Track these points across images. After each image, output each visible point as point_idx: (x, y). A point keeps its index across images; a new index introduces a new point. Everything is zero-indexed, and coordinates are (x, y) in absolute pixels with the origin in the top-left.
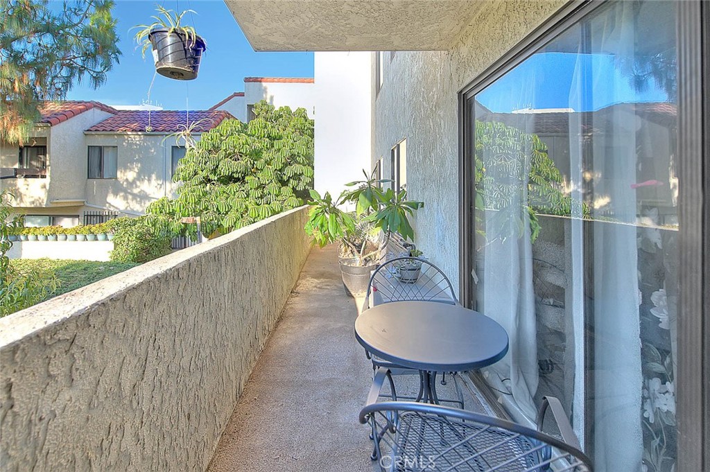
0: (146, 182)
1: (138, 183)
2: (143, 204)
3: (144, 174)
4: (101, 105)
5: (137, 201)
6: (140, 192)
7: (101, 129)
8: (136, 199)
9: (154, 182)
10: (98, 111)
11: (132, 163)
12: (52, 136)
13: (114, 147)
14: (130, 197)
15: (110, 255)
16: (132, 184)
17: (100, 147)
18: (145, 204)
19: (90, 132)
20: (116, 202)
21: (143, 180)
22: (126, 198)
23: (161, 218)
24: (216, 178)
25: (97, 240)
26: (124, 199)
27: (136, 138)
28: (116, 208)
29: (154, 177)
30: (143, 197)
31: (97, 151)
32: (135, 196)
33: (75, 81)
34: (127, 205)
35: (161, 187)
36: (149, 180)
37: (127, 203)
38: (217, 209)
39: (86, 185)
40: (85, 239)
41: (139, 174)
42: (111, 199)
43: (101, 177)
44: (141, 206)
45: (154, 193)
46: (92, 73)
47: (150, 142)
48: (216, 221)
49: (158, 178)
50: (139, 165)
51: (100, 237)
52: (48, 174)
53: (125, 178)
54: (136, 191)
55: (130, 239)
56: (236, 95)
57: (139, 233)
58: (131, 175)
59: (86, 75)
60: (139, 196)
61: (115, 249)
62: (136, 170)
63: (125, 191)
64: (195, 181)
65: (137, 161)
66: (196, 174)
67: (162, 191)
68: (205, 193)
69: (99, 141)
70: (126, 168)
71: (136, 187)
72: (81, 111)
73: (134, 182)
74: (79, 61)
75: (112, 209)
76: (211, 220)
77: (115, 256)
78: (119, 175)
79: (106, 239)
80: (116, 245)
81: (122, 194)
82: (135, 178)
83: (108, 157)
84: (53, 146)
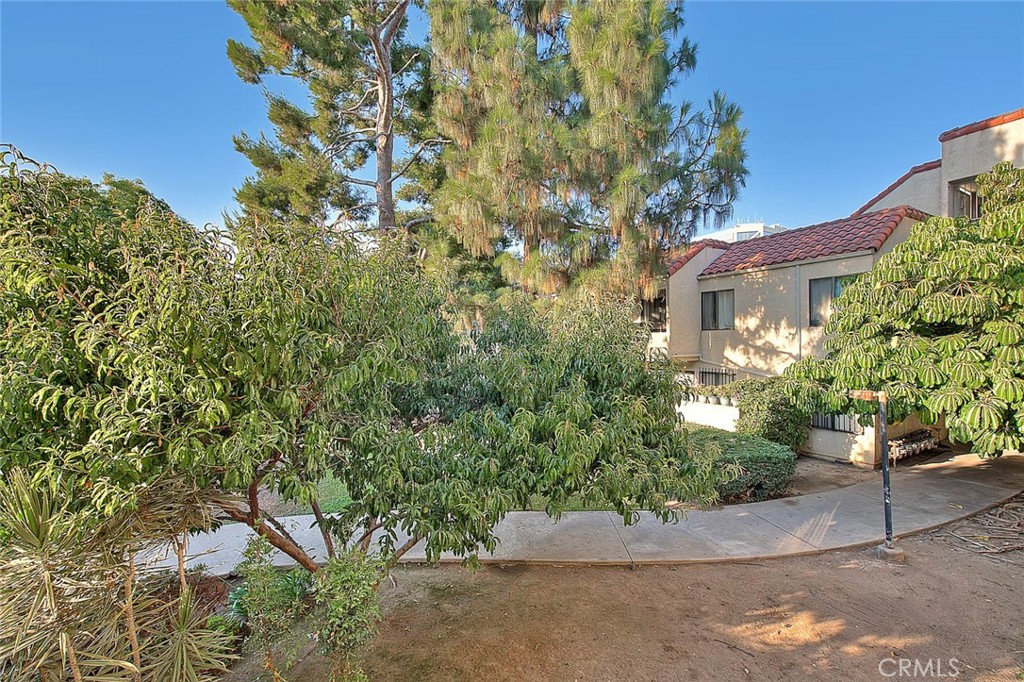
0: (772, 330)
1: (762, 333)
2: (768, 360)
3: (770, 321)
4: (713, 241)
5: (761, 356)
6: (764, 344)
7: (714, 271)
8: (760, 354)
9: (784, 331)
10: (709, 250)
11: (753, 309)
12: (670, 287)
13: (729, 290)
14: (752, 351)
15: (735, 424)
16: (754, 334)
17: (714, 294)
18: (771, 359)
19: (703, 277)
20: (736, 357)
21: (768, 329)
22: (746, 352)
23: (806, 384)
24: (908, 326)
25: (719, 403)
26: (744, 353)
27: (758, 275)
28: (735, 364)
29: (783, 323)
30: (770, 351)
31: (711, 297)
32: (758, 350)
33: (700, 224)
34: (748, 361)
35: (793, 338)
36: (777, 329)
37: (749, 358)
38: (917, 379)
39: (701, 337)
40: (707, 401)
41: (763, 320)
42: (728, 353)
43: (717, 328)
44: (766, 363)
45: (784, 346)
46: (717, 208)
47: (777, 276)
48: (913, 400)
49: (790, 325)
50: (763, 309)
51: (724, 401)
52: (668, 327)
53: (745, 327)
54: (759, 343)
55: (760, 408)
56: (916, 171)
57: (771, 402)
58: (752, 323)
59: (712, 213)
60: (764, 350)
61: (741, 418)
62: (759, 315)
63: (745, 343)
64: (867, 330)
65: (760, 304)
66: (866, 321)
67: (796, 343)
68: (890, 353)
69: (715, 285)
70: (746, 314)
71: (760, 337)
72: (695, 254)
73: (757, 330)
74: (703, 199)
75: (731, 366)
76: (902, 397)
77: (742, 426)
78: (737, 322)
79: (730, 404)
80: (742, 413)
81: (742, 347)
82: (758, 326)
83: (723, 303)
84: (672, 298)
